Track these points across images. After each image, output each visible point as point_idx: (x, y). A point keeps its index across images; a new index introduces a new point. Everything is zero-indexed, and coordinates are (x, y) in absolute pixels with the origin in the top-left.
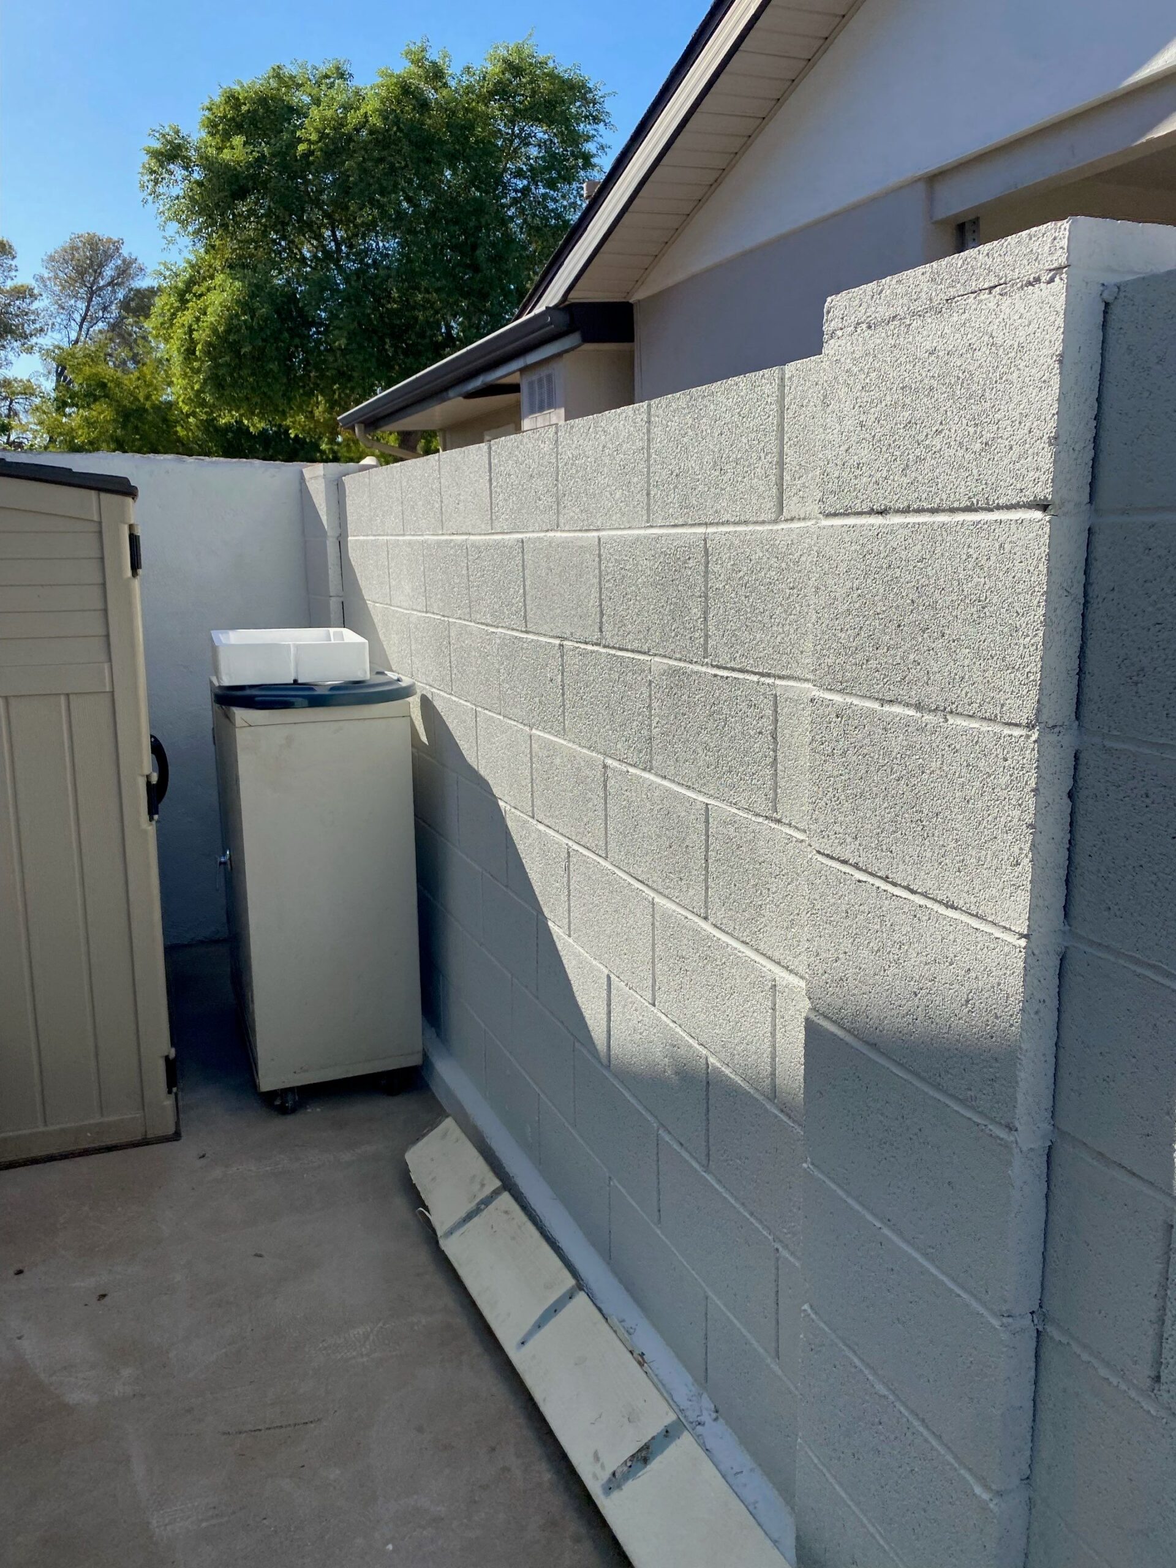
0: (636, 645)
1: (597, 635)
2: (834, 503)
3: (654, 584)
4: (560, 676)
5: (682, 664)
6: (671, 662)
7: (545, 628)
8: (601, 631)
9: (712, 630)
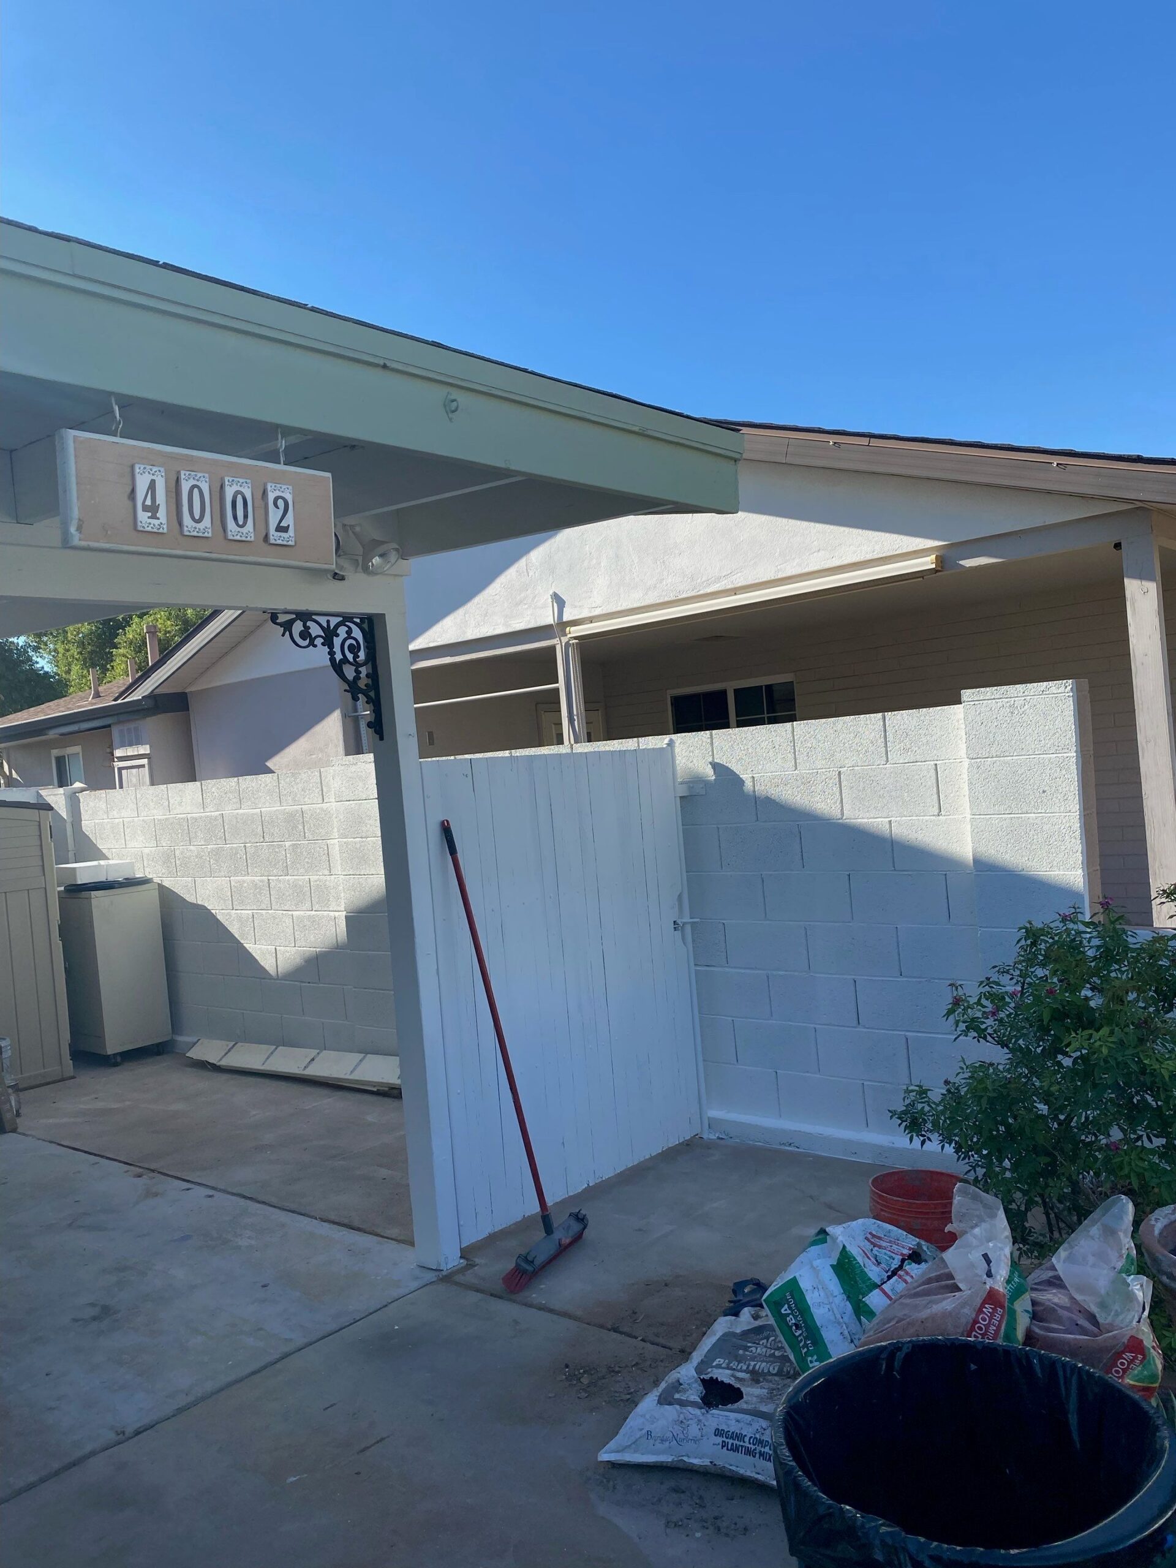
0: (279, 840)
1: (263, 839)
2: (337, 799)
3: (285, 822)
4: (245, 856)
5: (297, 842)
6: (293, 842)
7: (237, 841)
8: (263, 838)
9: (306, 831)
